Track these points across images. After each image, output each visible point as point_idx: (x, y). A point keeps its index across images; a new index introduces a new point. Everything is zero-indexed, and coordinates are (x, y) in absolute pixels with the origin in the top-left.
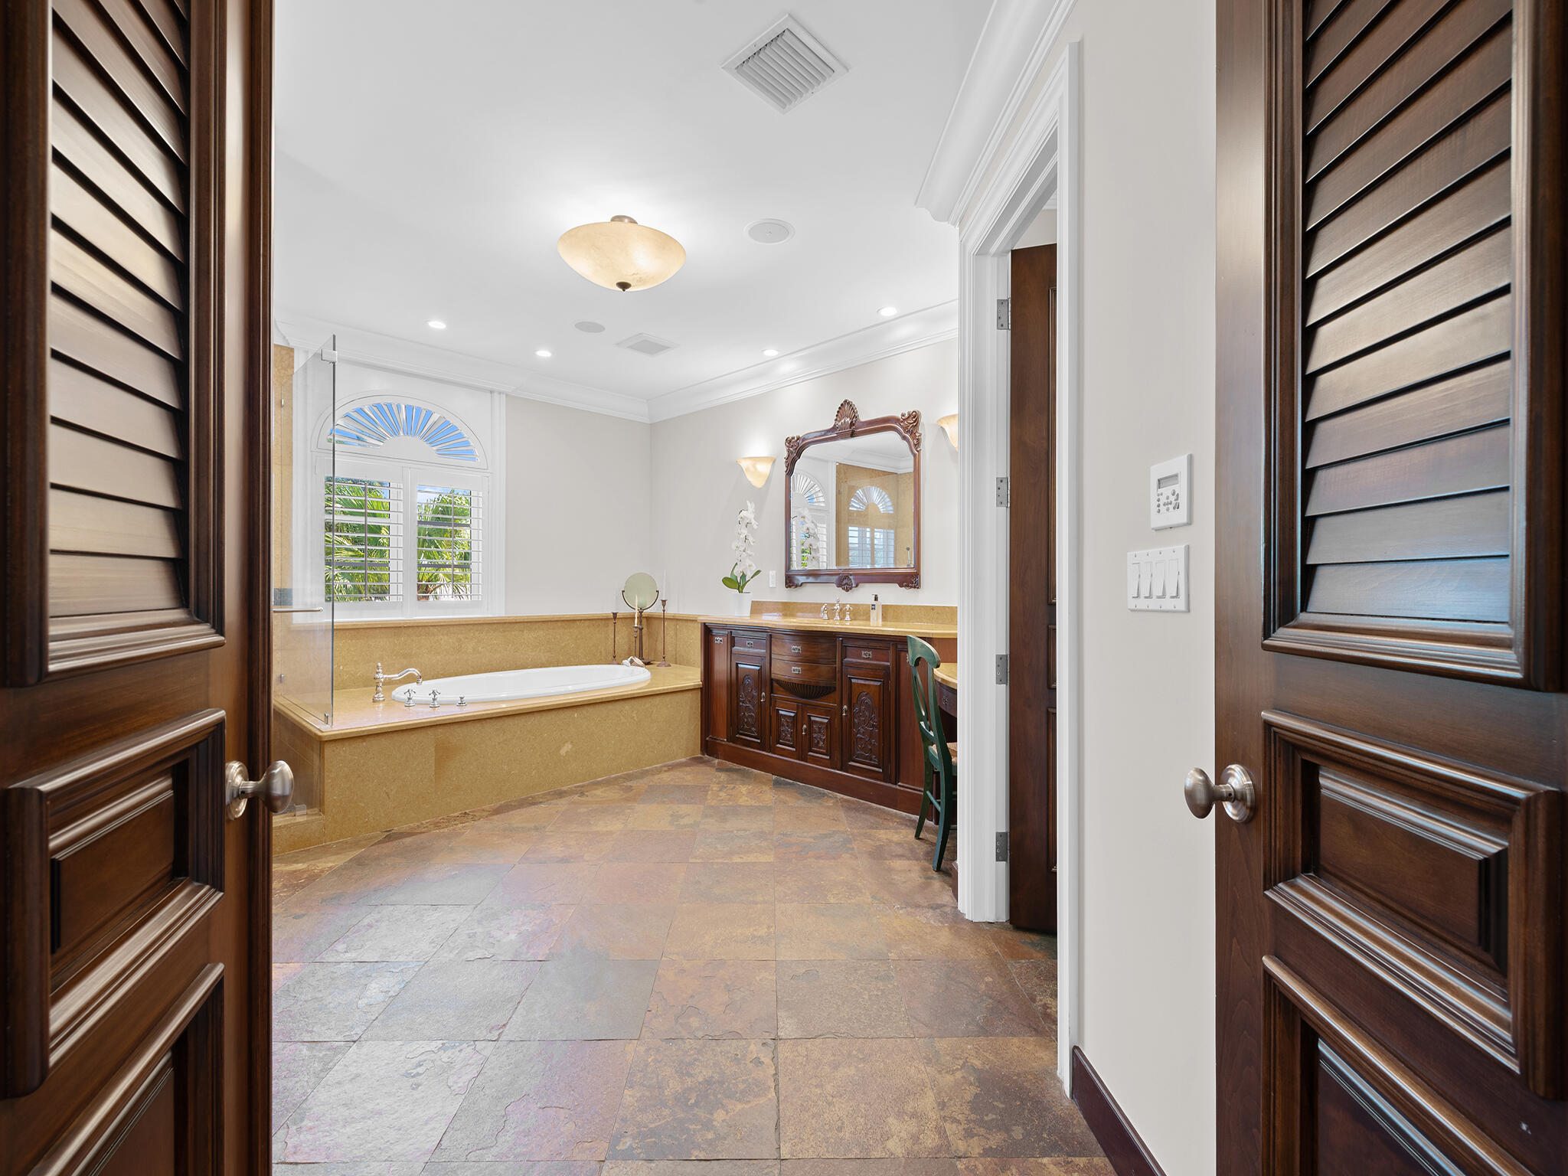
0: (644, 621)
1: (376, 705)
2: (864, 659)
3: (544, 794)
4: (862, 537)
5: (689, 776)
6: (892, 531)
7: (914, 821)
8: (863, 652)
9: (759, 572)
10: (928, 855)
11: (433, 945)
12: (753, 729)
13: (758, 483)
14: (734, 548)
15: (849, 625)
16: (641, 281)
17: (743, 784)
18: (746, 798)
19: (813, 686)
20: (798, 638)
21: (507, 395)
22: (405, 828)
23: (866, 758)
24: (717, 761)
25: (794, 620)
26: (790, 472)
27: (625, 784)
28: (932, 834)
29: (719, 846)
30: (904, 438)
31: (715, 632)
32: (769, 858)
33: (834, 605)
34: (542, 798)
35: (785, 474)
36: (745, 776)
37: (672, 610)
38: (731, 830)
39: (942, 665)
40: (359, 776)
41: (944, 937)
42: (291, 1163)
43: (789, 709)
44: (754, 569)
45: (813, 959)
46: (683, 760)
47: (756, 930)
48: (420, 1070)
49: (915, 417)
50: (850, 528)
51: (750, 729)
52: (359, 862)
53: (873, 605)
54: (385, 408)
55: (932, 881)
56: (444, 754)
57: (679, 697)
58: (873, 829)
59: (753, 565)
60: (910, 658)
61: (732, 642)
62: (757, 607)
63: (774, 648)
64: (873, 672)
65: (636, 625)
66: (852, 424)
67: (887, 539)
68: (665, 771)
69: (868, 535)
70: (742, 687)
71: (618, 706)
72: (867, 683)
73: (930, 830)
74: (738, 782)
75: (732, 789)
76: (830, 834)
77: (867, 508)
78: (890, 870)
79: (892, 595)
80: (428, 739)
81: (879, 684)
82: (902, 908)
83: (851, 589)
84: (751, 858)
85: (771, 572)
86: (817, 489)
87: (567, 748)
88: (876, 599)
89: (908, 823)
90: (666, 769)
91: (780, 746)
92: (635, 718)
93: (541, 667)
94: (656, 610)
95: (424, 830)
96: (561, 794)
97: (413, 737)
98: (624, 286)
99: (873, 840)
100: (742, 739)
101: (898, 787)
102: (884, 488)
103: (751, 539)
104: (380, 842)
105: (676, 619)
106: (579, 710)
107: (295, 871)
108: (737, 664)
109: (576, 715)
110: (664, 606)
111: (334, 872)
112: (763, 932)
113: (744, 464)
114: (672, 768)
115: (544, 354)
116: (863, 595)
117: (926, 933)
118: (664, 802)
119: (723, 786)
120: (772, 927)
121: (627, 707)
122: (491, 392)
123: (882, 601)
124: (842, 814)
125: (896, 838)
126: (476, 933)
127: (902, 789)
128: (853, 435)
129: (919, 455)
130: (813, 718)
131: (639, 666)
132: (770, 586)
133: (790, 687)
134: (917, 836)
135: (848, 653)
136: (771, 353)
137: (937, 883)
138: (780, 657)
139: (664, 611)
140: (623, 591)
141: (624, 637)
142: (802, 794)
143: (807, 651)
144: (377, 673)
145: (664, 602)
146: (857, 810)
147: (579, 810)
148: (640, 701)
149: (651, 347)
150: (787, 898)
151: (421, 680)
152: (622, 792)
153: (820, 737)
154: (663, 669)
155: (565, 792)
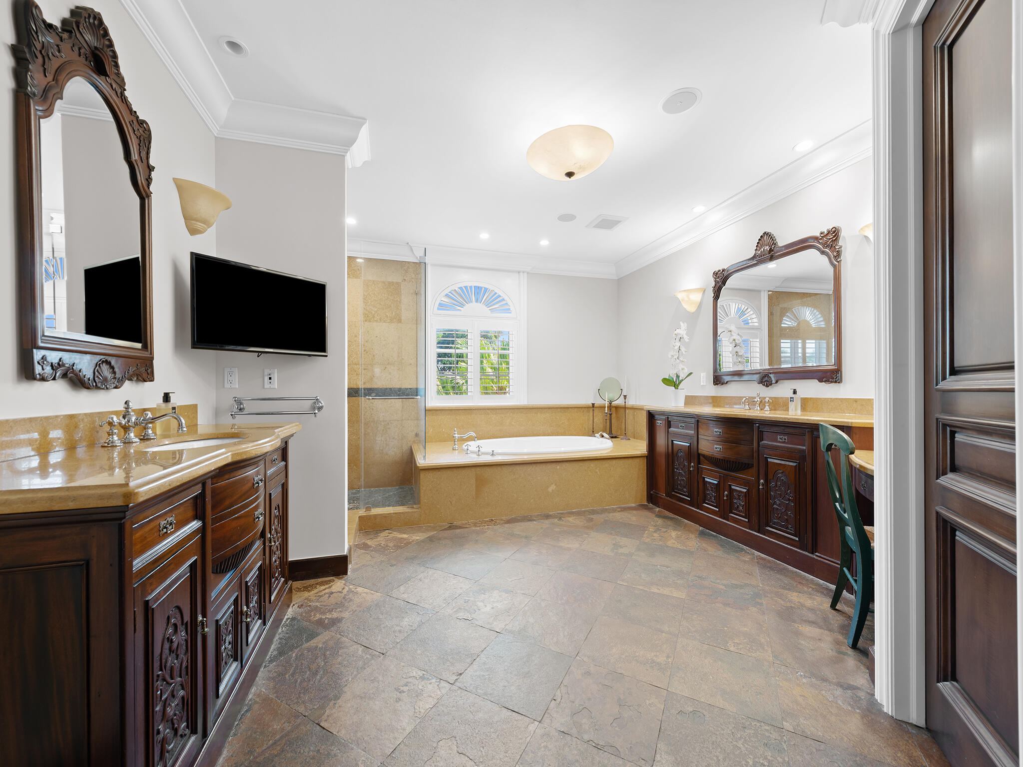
0: (613, 409)
1: (454, 451)
2: (781, 442)
3: (538, 515)
4: (794, 349)
5: (634, 518)
6: (825, 341)
7: (831, 590)
8: (779, 437)
9: (691, 373)
10: (843, 629)
11: (444, 601)
12: (685, 490)
13: (692, 309)
14: (670, 357)
15: (767, 414)
16: (582, 168)
17: (675, 530)
18: (674, 541)
19: (733, 462)
20: (719, 423)
21: (528, 273)
22: (459, 523)
23: (782, 526)
24: (658, 509)
25: (718, 409)
26: (717, 297)
27: (589, 516)
28: (851, 608)
29: (643, 575)
30: (823, 253)
31: (657, 417)
32: (681, 595)
33: (755, 398)
34: (535, 517)
35: (712, 299)
36: (678, 524)
37: (631, 402)
38: (656, 564)
39: (857, 452)
40: (437, 491)
41: (854, 725)
42: (322, 727)
43: (714, 477)
44: (687, 372)
45: (703, 700)
46: (633, 505)
47: (656, 656)
48: (405, 689)
49: (835, 233)
50: (782, 341)
51: (682, 489)
52: (431, 539)
53: (791, 398)
54: (464, 288)
55: (845, 657)
56: (481, 483)
57: (630, 461)
58: (786, 589)
59: (686, 369)
60: (823, 443)
61: (669, 424)
62: (689, 400)
63: (700, 430)
64: (788, 454)
65: (606, 412)
66: (771, 250)
67: (818, 348)
68: (619, 511)
69: (800, 345)
70: (676, 458)
71: (587, 463)
72: (783, 462)
73: (848, 603)
74: (670, 528)
75: (664, 532)
76: (741, 586)
77: (799, 324)
78: (797, 634)
79: (811, 389)
80: (472, 473)
81: (795, 464)
82: (805, 677)
83: (771, 384)
84: (666, 591)
85: (702, 374)
86: (752, 312)
87: (552, 488)
88: (795, 392)
89: (824, 591)
90: (619, 510)
91: (706, 505)
92: (598, 473)
93: (548, 436)
94: (620, 402)
95: (468, 526)
96: (547, 517)
97: (464, 471)
98: (570, 175)
99: (783, 600)
100: (677, 496)
101: (815, 556)
102: (815, 307)
103: (683, 349)
104: (445, 530)
105: (633, 408)
106: (560, 464)
107: (402, 538)
108: (672, 441)
109: (558, 467)
110: (625, 399)
111: (419, 543)
112: (661, 659)
113: (680, 296)
114: (624, 509)
115: (544, 243)
116: (783, 390)
117: (832, 713)
118: (611, 534)
119: (658, 529)
120: (671, 657)
121: (592, 465)
122: (519, 272)
123: (802, 394)
124: (756, 570)
125: (809, 603)
126: (469, 600)
127: (819, 559)
128: (772, 258)
129: (840, 266)
130: (733, 487)
131: (607, 438)
132: (701, 384)
133: (714, 461)
134: (833, 606)
135: (765, 437)
136: (699, 209)
137: (851, 660)
138: (705, 438)
139: (625, 402)
140: (599, 390)
141: (599, 419)
142: (721, 546)
143: (727, 434)
144: (455, 434)
145: (625, 396)
146: (771, 568)
147: (555, 529)
148: (601, 462)
149: (607, 224)
150: (690, 634)
151: (476, 439)
152: (585, 521)
153: (740, 503)
154: (624, 441)
155: (551, 515)
